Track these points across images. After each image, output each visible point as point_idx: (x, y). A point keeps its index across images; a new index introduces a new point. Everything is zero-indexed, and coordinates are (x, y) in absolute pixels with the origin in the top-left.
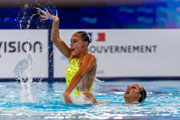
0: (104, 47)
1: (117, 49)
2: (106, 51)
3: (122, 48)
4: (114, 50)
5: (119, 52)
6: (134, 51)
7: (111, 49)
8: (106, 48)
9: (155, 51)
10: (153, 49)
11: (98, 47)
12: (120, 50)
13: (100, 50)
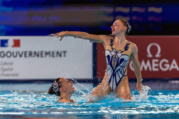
0: (19, 53)
1: (30, 54)
2: (21, 56)
3: (35, 53)
4: (28, 55)
5: (32, 56)
6: (45, 56)
7: (25, 54)
8: (21, 53)
9: (65, 56)
10: (63, 54)
11: (13, 53)
12: (33, 54)
13: (15, 55)
